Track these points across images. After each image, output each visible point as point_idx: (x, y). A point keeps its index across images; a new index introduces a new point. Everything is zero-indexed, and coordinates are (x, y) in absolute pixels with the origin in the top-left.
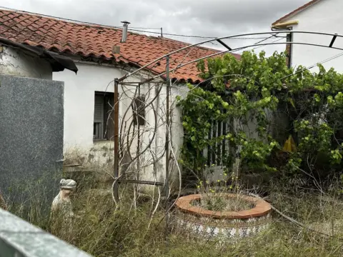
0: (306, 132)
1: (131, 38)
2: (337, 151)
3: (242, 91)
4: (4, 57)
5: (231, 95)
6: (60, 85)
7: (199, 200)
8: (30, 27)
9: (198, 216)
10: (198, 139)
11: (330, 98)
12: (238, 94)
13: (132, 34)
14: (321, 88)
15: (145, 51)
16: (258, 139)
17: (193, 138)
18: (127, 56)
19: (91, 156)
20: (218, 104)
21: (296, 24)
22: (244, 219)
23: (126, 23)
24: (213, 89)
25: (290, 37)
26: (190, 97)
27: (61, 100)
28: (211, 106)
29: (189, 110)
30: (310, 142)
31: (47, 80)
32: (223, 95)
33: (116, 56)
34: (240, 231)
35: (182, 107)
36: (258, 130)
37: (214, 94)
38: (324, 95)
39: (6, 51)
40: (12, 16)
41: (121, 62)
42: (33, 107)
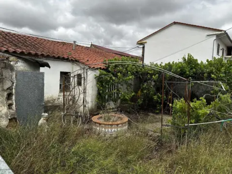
0: (145, 89)
1: (77, 47)
2: (156, 96)
3: (121, 73)
4: (19, 63)
5: (116, 74)
6: (43, 74)
7: (101, 117)
8: (33, 43)
9: (100, 124)
10: (103, 92)
11: (153, 76)
12: (119, 74)
13: (78, 45)
14: (150, 72)
15: (83, 54)
16: (127, 92)
17: (101, 92)
18: (74, 57)
19: (59, 99)
20: (111, 78)
21: (146, 42)
22: (118, 125)
23: (75, 42)
24: (109, 72)
25: (144, 48)
26: (100, 75)
27: (43, 80)
28: (109, 79)
29: (100, 80)
30: (146, 93)
31: (38, 72)
32: (113, 74)
33: (70, 57)
34: (116, 130)
35: (97, 78)
36: (127, 88)
37: (110, 74)
38: (151, 75)
39: (20, 60)
40: (25, 38)
41: (72, 60)
42: (31, 83)
